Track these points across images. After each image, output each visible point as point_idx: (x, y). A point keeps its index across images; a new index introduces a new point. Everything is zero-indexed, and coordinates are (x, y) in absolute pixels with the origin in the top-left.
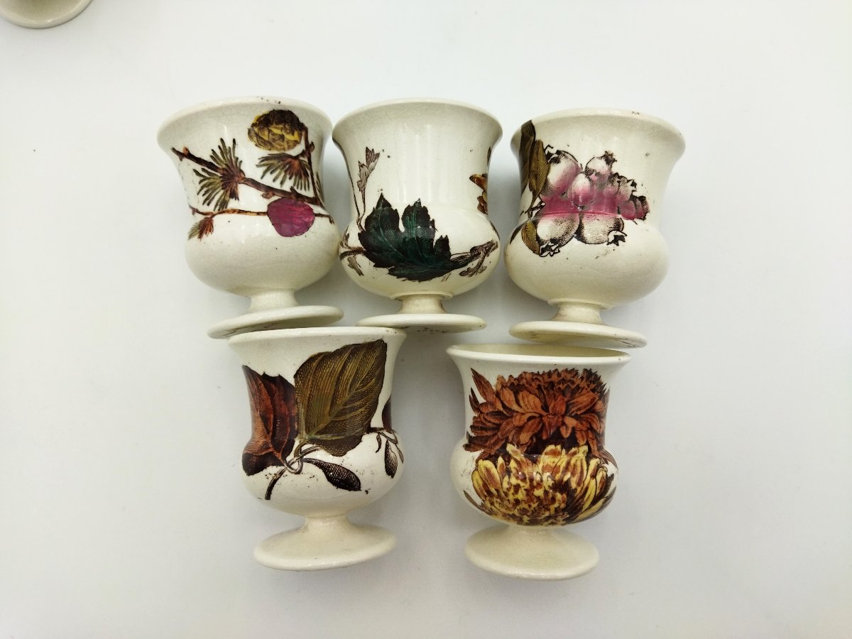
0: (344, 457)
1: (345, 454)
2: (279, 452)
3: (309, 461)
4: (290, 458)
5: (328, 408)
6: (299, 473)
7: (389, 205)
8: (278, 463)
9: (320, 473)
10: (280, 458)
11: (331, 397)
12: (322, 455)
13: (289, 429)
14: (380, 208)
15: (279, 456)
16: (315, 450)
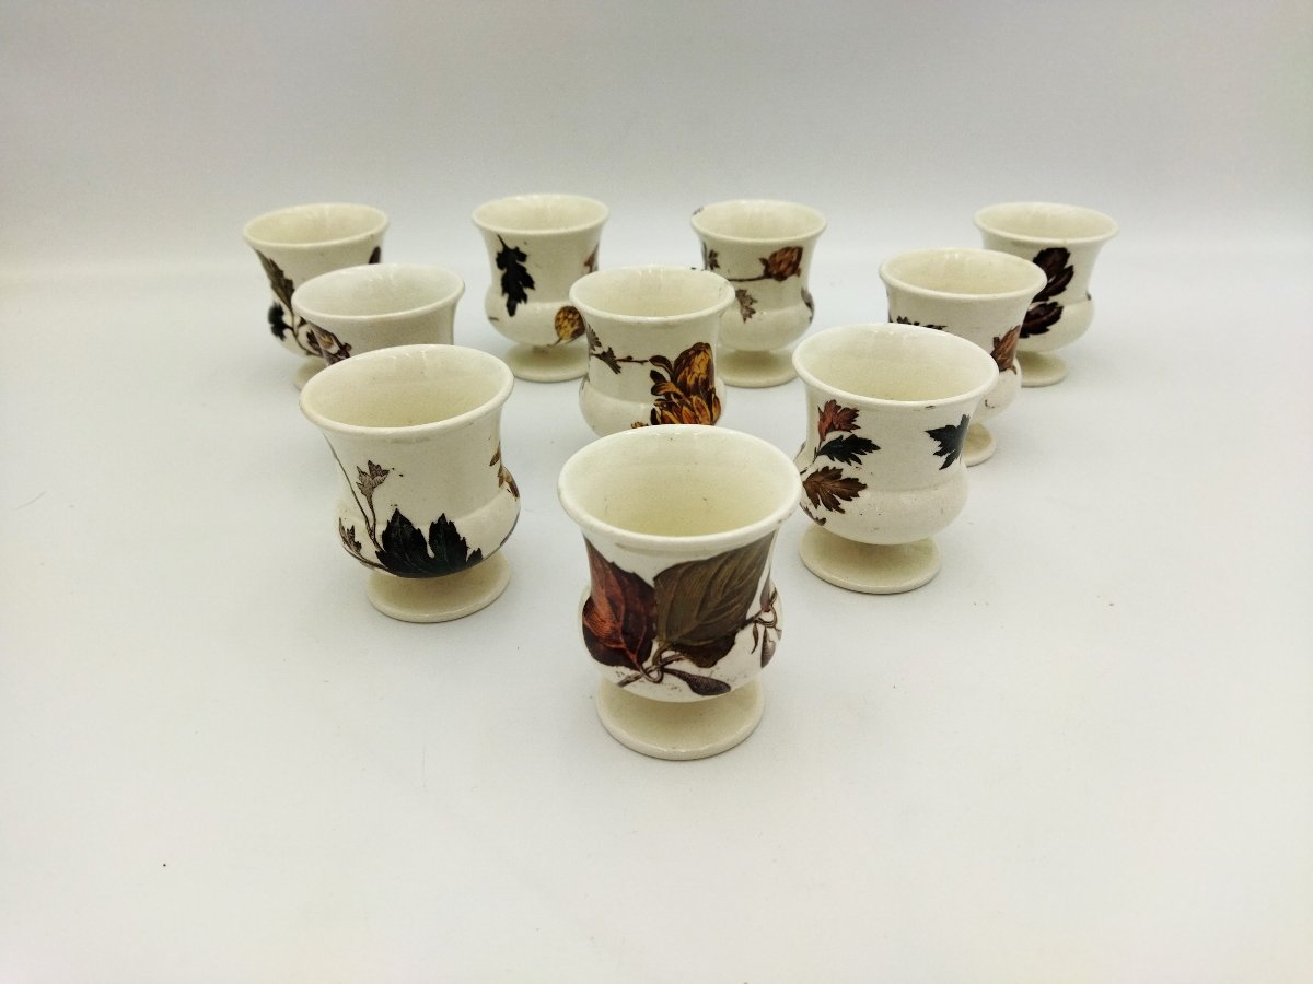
0: (713, 668)
1: (714, 664)
2: (633, 652)
3: (673, 672)
4: (648, 664)
5: (696, 612)
6: (659, 681)
7: (410, 523)
8: (632, 667)
9: (684, 685)
10: (635, 661)
11: (699, 602)
12: (687, 666)
13: (645, 628)
14: (398, 523)
15: (633, 657)
16: (678, 660)
